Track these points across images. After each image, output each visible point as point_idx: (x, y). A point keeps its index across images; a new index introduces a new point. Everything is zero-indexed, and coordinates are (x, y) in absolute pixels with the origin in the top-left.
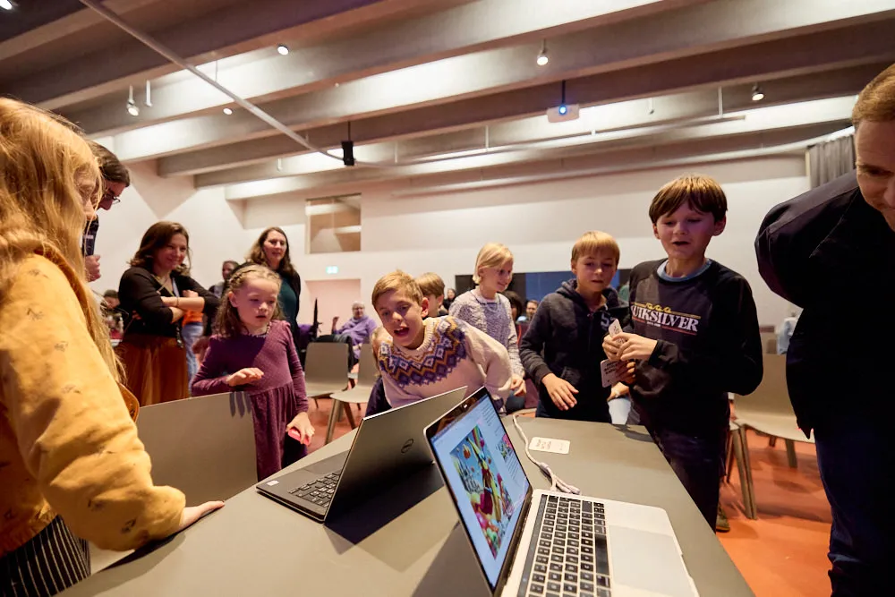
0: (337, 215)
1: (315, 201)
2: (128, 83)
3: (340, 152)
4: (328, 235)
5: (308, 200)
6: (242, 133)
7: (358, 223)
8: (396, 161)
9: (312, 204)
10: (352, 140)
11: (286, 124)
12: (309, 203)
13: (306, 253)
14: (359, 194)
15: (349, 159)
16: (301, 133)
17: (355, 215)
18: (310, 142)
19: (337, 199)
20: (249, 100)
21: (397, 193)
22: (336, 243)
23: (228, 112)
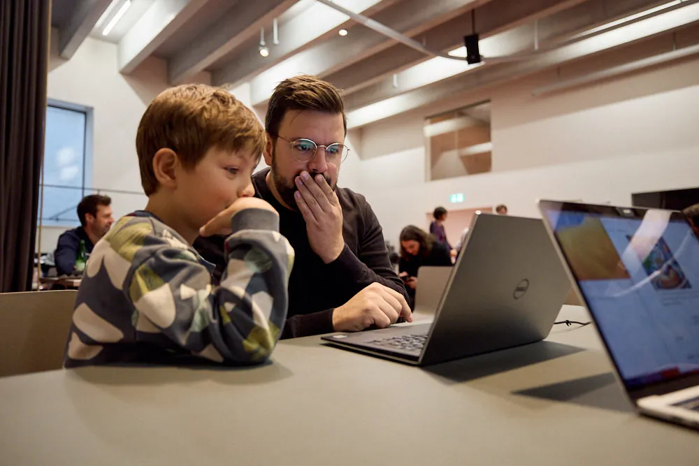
0: (461, 132)
1: (435, 118)
2: (259, 26)
3: (462, 51)
4: (451, 158)
5: (427, 118)
6: (358, 51)
7: (487, 138)
8: (536, 47)
9: (432, 122)
10: (477, 30)
11: (401, 32)
12: (428, 121)
13: (426, 181)
14: (488, 101)
15: (473, 56)
16: (417, 38)
17: (483, 130)
18: (428, 47)
19: (459, 113)
20: (363, 13)
21: (538, 91)
22: (460, 165)
23: (343, 33)
